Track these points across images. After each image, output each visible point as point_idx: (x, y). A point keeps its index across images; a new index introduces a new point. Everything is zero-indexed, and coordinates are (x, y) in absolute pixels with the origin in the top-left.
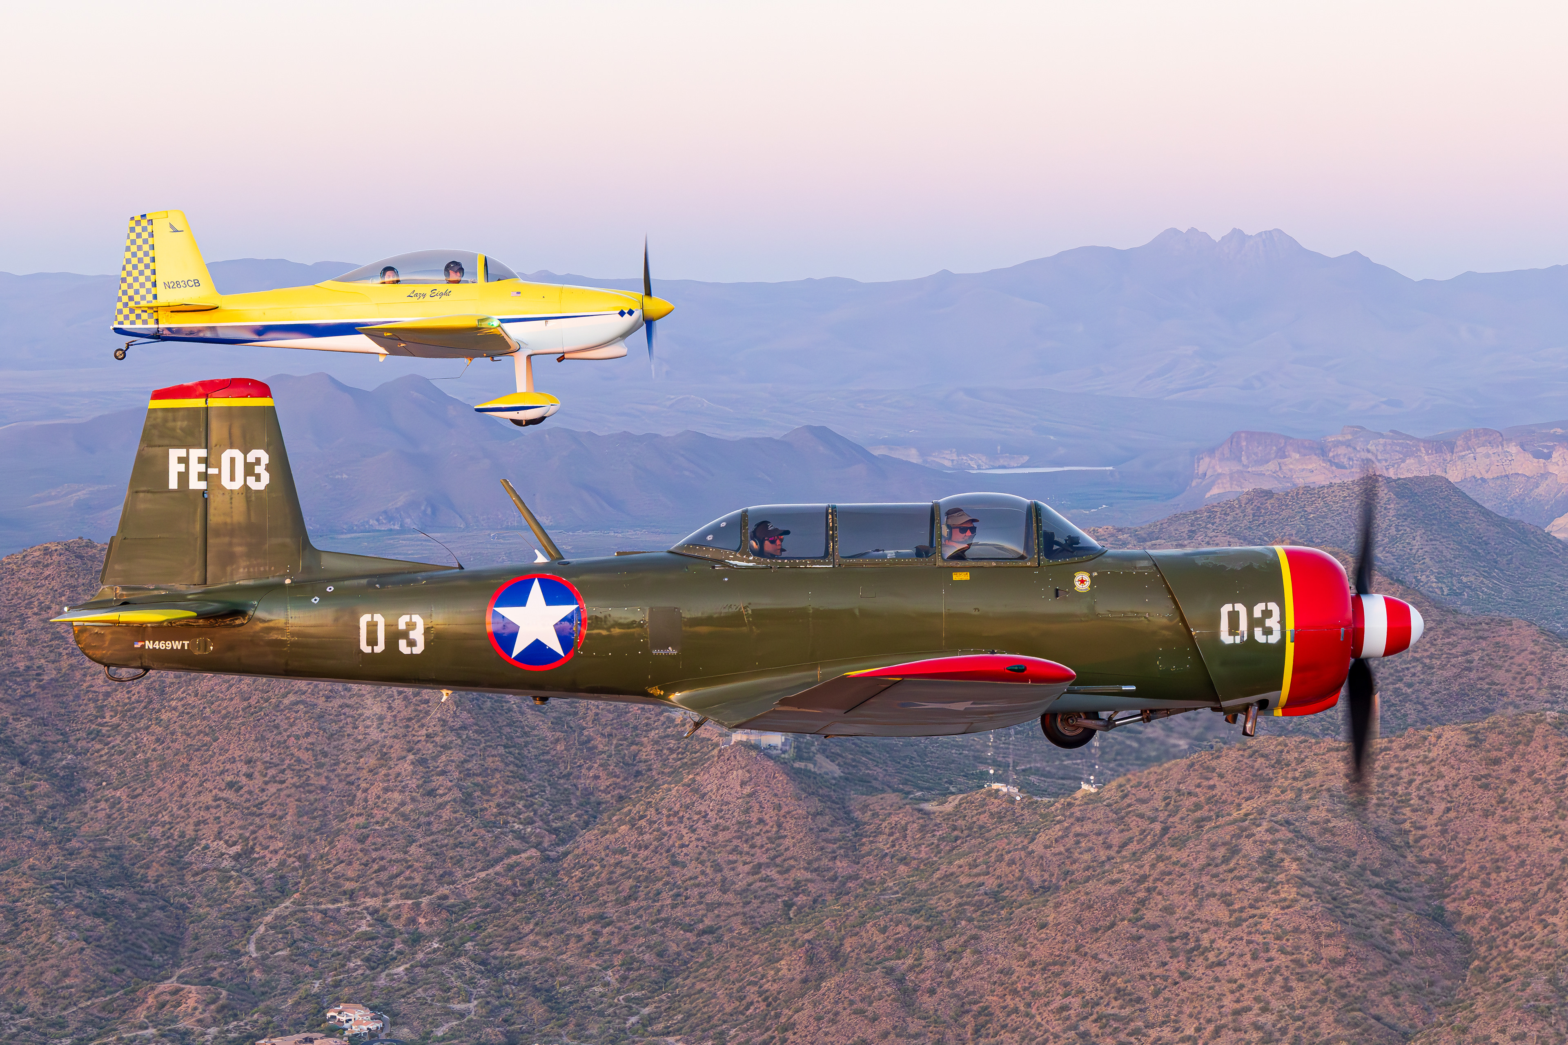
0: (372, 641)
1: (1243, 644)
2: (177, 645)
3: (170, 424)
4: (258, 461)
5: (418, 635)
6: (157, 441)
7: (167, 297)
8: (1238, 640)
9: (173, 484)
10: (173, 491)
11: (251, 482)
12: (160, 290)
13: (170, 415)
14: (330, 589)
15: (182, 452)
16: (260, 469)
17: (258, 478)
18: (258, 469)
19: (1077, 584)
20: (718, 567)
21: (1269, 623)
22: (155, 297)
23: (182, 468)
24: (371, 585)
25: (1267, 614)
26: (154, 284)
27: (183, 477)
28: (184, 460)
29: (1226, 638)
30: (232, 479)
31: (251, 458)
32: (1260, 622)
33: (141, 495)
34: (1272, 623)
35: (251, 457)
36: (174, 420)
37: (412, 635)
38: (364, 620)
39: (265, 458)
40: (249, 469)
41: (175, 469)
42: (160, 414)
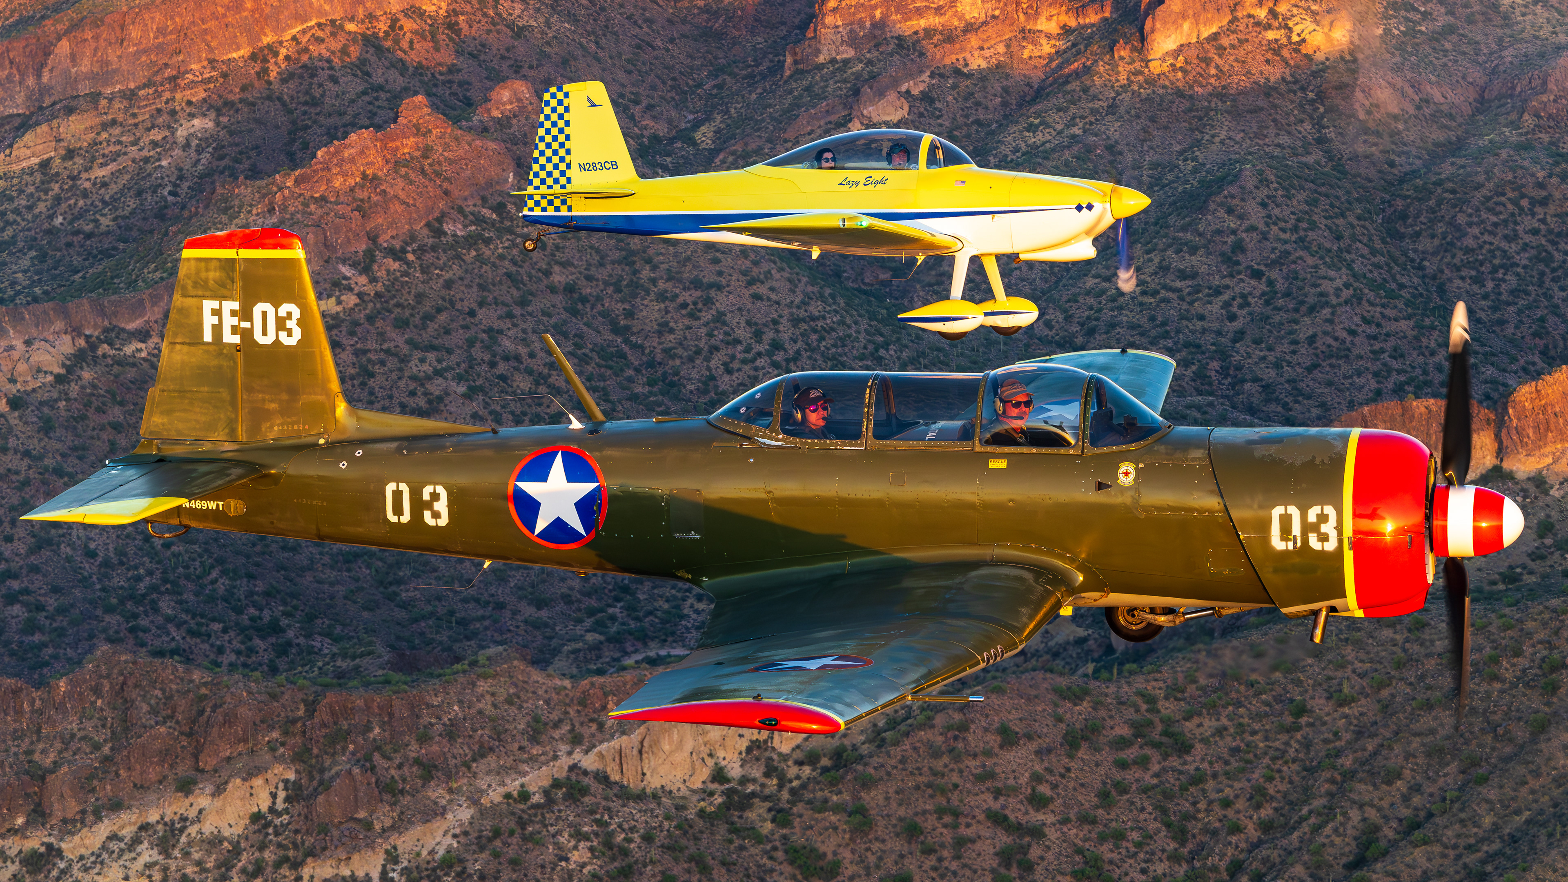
0: (398, 511)
1: (1297, 552)
2: (212, 505)
3: (203, 275)
4: (289, 314)
5: (442, 506)
6: (192, 292)
7: (581, 181)
8: (1291, 545)
9: (208, 337)
10: (208, 343)
11: (283, 336)
12: (573, 173)
13: (203, 264)
14: (359, 453)
15: (215, 304)
16: (291, 324)
17: (290, 334)
18: (290, 324)
19: (1121, 476)
20: (746, 445)
21: (1324, 528)
22: (569, 180)
23: (215, 320)
24: (399, 450)
25: (1323, 518)
26: (569, 166)
27: (217, 330)
28: (217, 312)
29: (1278, 544)
30: (265, 333)
31: (282, 312)
32: (1315, 528)
33: (178, 347)
34: (1328, 528)
35: (283, 310)
36: (207, 270)
37: (437, 506)
38: (390, 487)
39: (296, 313)
40: (281, 324)
41: (209, 321)
42: (193, 262)
